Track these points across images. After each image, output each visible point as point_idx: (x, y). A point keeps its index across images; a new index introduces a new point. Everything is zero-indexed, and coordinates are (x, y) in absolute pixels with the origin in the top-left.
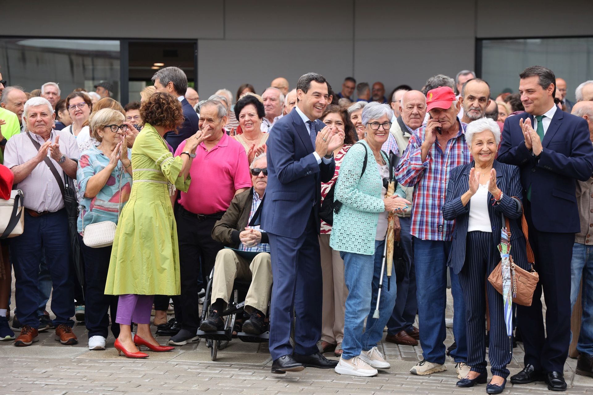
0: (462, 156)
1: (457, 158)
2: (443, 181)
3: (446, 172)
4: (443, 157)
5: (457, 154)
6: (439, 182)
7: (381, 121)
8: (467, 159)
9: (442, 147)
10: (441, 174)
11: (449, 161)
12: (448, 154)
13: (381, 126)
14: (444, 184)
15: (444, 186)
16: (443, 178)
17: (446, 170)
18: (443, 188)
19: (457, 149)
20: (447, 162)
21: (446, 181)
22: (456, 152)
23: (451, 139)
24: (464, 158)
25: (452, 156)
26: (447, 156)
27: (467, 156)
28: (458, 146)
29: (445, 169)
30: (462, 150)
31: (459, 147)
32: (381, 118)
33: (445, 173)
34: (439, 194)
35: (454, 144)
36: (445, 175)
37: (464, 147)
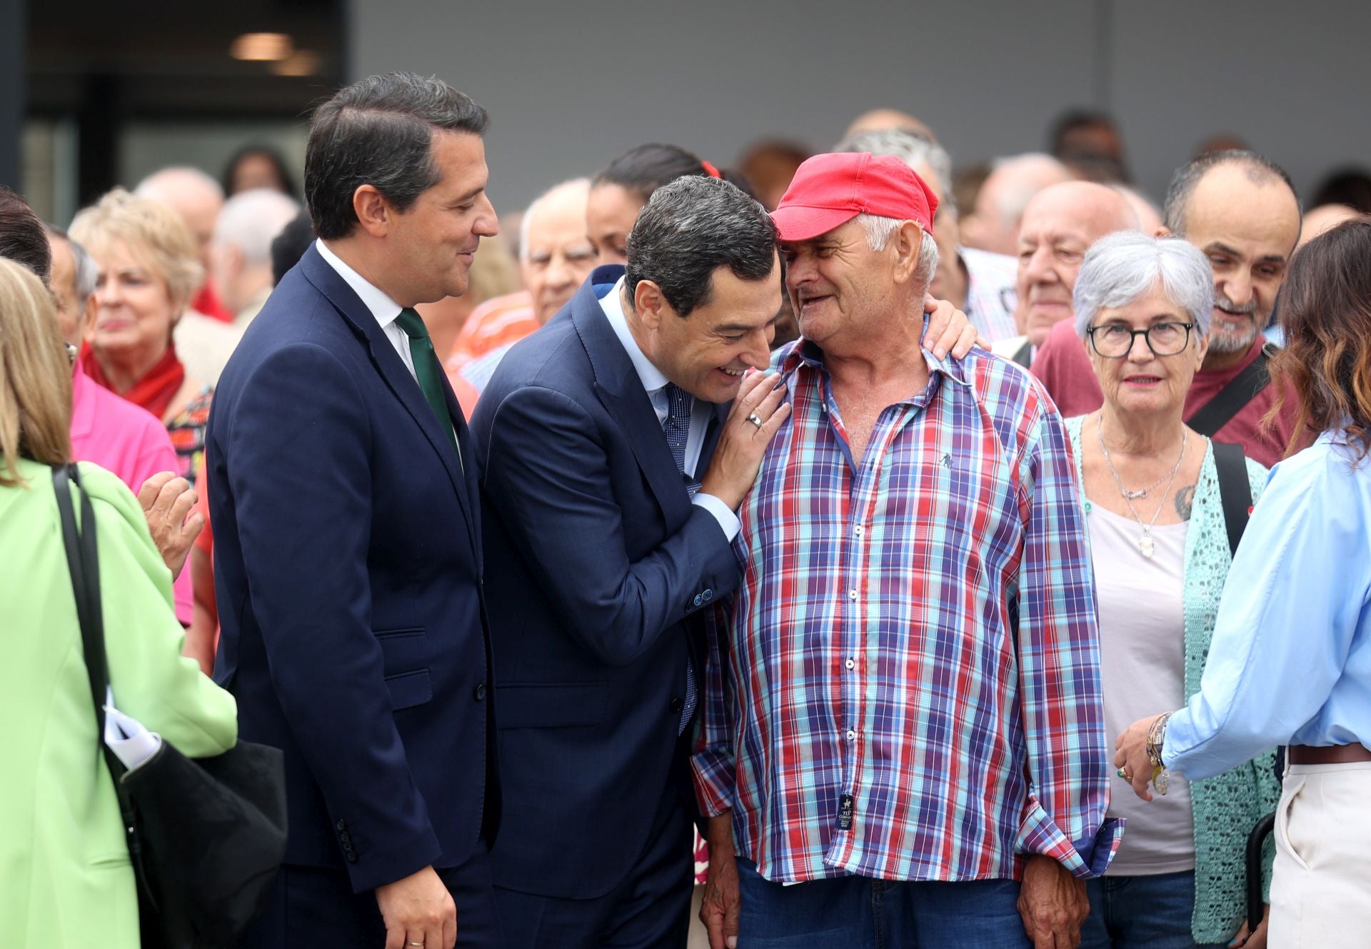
0: (944, 476)
1: (918, 483)
2: (854, 594)
3: (867, 548)
4: (851, 478)
5: (920, 466)
6: (834, 597)
7: (1139, 317)
8: (964, 491)
9: (850, 432)
10: (844, 562)
11: (883, 497)
12: (876, 467)
13: (1140, 339)
14: (858, 606)
15: (858, 614)
16: (854, 579)
17: (867, 540)
18: (854, 625)
19: (921, 445)
20: (873, 503)
21: (864, 593)
22: (917, 456)
23: (898, 405)
24: (953, 488)
25: (900, 478)
26: (873, 478)
27: (965, 478)
28: (927, 430)
29: (862, 538)
30: (946, 448)
31: (931, 436)
32: (1137, 300)
33: (861, 555)
34: (837, 654)
35: (911, 422)
36: (860, 562)
37: (956, 438)
